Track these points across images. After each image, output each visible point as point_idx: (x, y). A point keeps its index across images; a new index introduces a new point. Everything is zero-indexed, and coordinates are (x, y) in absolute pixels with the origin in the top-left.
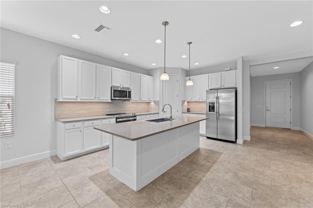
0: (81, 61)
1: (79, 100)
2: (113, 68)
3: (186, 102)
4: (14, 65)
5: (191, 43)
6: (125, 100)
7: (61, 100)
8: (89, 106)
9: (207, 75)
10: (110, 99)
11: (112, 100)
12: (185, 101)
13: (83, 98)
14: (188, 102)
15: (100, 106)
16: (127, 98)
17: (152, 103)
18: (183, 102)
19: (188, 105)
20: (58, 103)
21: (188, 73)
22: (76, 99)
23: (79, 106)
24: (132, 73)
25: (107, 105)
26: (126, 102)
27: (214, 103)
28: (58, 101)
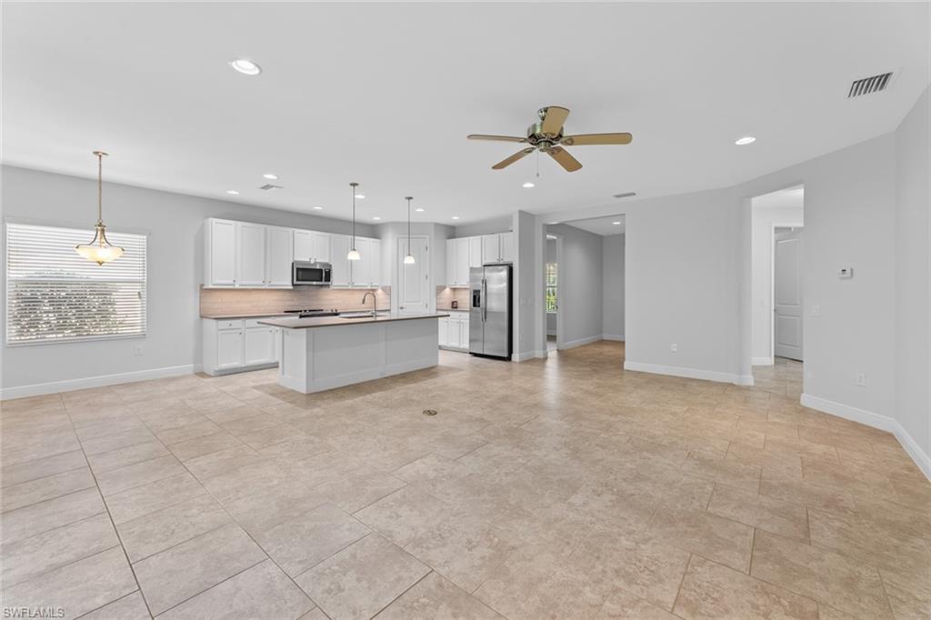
0: (240, 223)
1: (237, 286)
2: (297, 230)
3: (448, 291)
4: (145, 237)
5: (411, 198)
6: (322, 286)
7: (211, 287)
8: (255, 297)
9: (479, 237)
10: (290, 284)
11: (293, 285)
12: (444, 288)
13: (244, 282)
14: (454, 289)
15: (274, 297)
16: (323, 283)
17: (380, 291)
18: (440, 289)
19: (454, 295)
20: (204, 291)
21: (452, 232)
22: (234, 285)
23: (238, 296)
24: (333, 235)
25: (288, 294)
26: (324, 289)
27: (479, 291)
28: (205, 287)
